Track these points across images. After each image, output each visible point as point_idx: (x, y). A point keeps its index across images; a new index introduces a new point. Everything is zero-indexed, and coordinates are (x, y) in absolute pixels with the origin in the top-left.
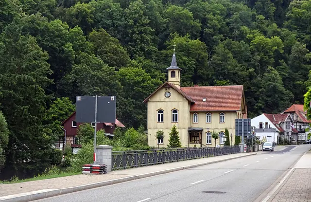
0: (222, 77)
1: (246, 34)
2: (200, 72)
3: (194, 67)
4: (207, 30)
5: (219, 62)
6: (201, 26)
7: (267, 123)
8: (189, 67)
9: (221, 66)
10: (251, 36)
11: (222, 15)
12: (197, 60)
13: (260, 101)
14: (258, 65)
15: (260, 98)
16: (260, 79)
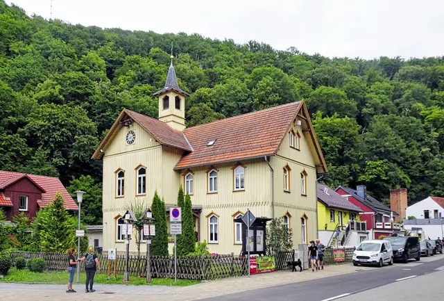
0: (377, 157)
1: (420, 111)
2: (347, 153)
3: (338, 148)
4: (365, 110)
5: (372, 139)
6: (357, 106)
7: (436, 211)
8: (331, 147)
9: (376, 144)
10: (427, 112)
11: (388, 94)
12: (343, 139)
13: (438, 187)
14: (436, 143)
15: (439, 183)
16: (438, 160)
